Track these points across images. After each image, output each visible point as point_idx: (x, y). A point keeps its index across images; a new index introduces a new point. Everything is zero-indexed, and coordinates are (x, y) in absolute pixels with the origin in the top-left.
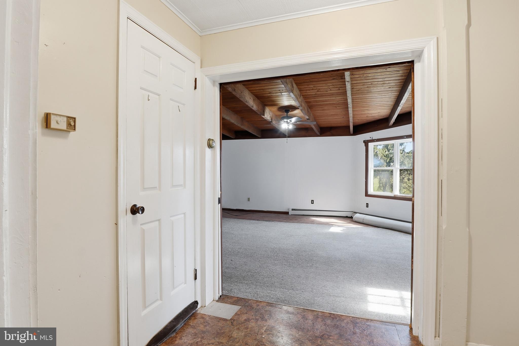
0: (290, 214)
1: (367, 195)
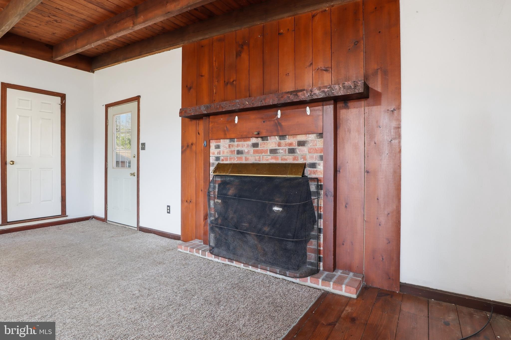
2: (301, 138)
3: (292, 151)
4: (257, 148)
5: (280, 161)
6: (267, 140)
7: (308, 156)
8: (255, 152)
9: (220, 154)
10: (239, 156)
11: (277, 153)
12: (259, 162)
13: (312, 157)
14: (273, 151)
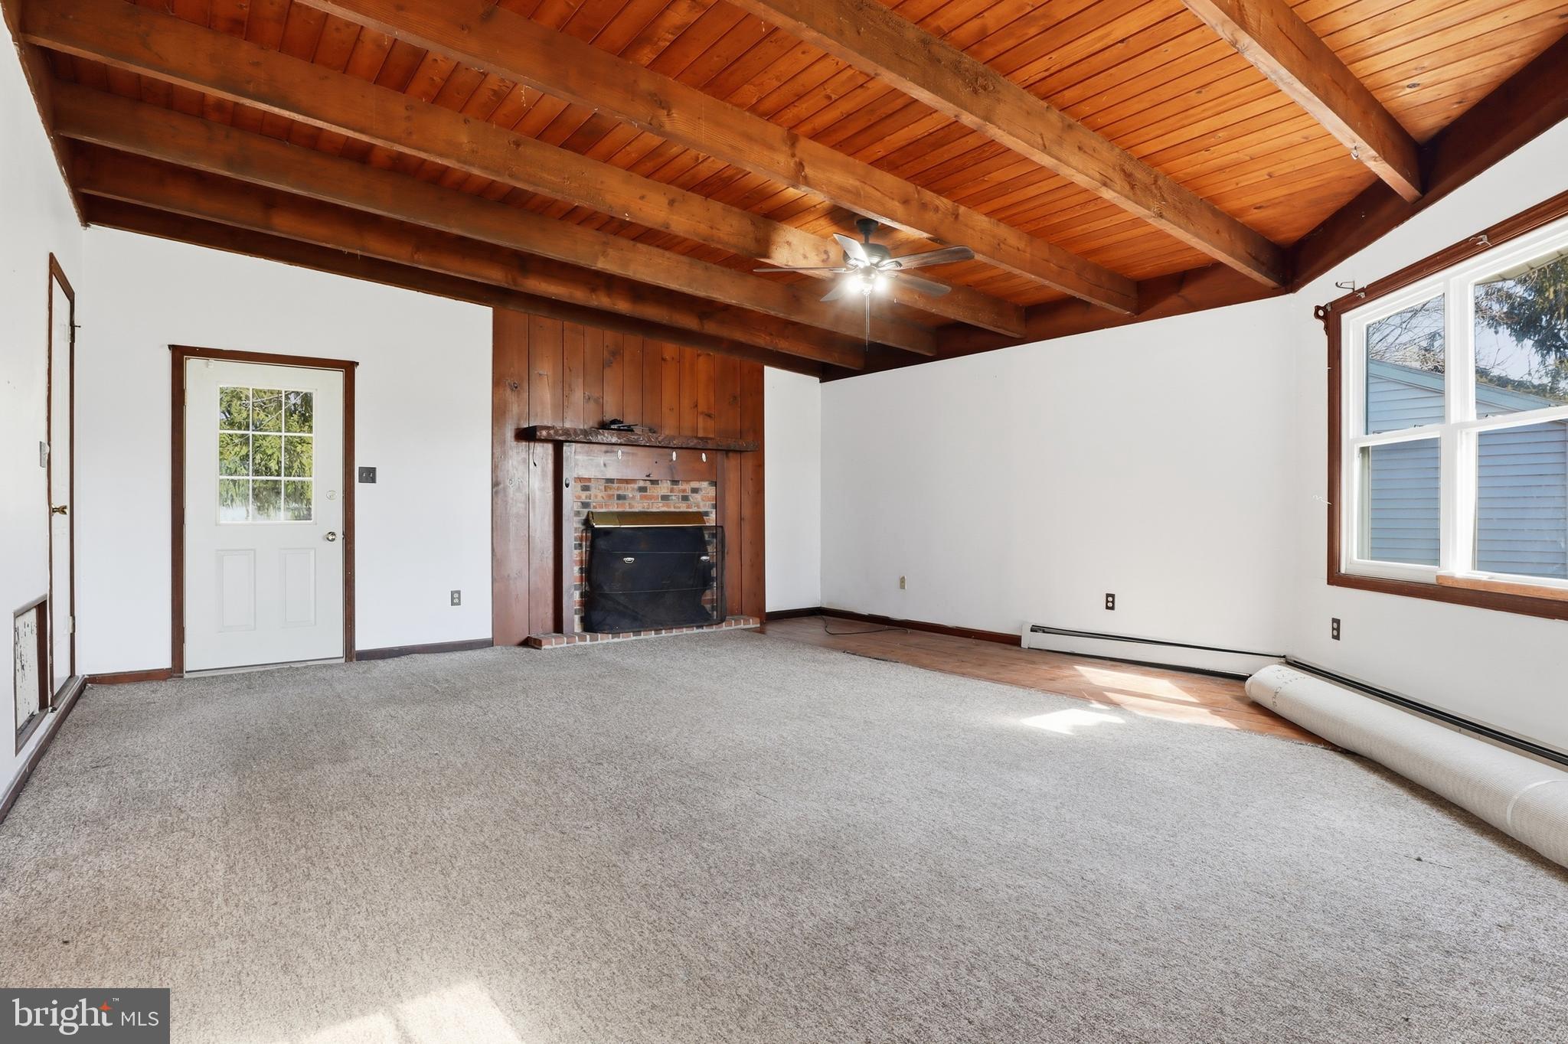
0: (1024, 644)
1: (1336, 578)
2: (695, 485)
3: (685, 498)
4: (645, 494)
5: (672, 509)
6: (658, 484)
7: (702, 504)
8: (642, 497)
9: (590, 499)
10: (620, 502)
11: (668, 500)
12: (649, 510)
13: (705, 506)
14: (665, 498)
